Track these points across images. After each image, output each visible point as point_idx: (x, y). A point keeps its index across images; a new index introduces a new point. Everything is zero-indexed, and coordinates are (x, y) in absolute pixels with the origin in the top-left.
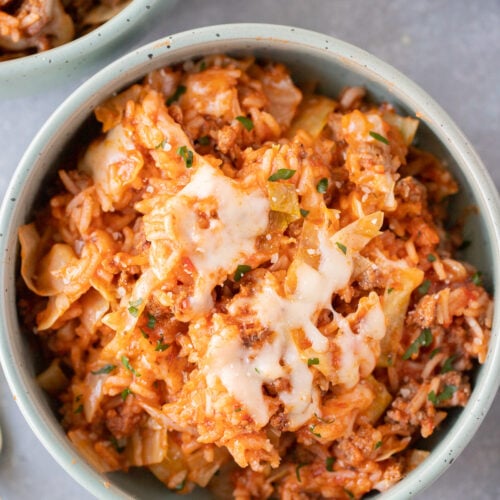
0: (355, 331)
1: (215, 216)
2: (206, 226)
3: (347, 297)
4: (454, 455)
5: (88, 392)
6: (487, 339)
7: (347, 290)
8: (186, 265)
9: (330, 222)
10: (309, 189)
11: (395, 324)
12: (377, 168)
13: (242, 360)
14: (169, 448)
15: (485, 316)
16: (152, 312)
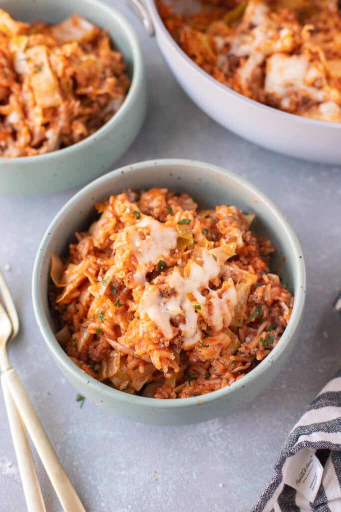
0: (221, 298)
1: (149, 234)
2: (144, 239)
3: (217, 284)
4: (274, 359)
5: (80, 336)
6: (290, 313)
7: (217, 280)
8: (132, 258)
9: (209, 246)
10: (198, 231)
11: (242, 302)
12: (233, 225)
13: (159, 305)
14: (121, 366)
15: (289, 303)
16: (114, 285)
